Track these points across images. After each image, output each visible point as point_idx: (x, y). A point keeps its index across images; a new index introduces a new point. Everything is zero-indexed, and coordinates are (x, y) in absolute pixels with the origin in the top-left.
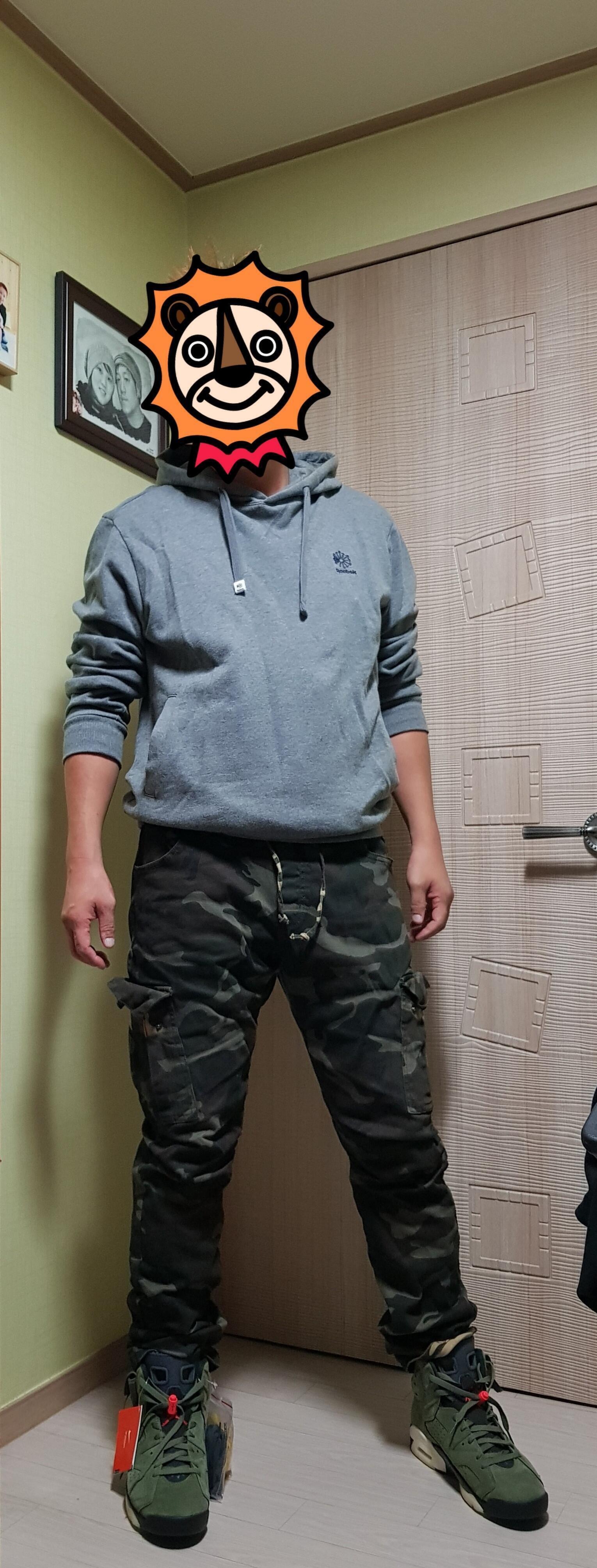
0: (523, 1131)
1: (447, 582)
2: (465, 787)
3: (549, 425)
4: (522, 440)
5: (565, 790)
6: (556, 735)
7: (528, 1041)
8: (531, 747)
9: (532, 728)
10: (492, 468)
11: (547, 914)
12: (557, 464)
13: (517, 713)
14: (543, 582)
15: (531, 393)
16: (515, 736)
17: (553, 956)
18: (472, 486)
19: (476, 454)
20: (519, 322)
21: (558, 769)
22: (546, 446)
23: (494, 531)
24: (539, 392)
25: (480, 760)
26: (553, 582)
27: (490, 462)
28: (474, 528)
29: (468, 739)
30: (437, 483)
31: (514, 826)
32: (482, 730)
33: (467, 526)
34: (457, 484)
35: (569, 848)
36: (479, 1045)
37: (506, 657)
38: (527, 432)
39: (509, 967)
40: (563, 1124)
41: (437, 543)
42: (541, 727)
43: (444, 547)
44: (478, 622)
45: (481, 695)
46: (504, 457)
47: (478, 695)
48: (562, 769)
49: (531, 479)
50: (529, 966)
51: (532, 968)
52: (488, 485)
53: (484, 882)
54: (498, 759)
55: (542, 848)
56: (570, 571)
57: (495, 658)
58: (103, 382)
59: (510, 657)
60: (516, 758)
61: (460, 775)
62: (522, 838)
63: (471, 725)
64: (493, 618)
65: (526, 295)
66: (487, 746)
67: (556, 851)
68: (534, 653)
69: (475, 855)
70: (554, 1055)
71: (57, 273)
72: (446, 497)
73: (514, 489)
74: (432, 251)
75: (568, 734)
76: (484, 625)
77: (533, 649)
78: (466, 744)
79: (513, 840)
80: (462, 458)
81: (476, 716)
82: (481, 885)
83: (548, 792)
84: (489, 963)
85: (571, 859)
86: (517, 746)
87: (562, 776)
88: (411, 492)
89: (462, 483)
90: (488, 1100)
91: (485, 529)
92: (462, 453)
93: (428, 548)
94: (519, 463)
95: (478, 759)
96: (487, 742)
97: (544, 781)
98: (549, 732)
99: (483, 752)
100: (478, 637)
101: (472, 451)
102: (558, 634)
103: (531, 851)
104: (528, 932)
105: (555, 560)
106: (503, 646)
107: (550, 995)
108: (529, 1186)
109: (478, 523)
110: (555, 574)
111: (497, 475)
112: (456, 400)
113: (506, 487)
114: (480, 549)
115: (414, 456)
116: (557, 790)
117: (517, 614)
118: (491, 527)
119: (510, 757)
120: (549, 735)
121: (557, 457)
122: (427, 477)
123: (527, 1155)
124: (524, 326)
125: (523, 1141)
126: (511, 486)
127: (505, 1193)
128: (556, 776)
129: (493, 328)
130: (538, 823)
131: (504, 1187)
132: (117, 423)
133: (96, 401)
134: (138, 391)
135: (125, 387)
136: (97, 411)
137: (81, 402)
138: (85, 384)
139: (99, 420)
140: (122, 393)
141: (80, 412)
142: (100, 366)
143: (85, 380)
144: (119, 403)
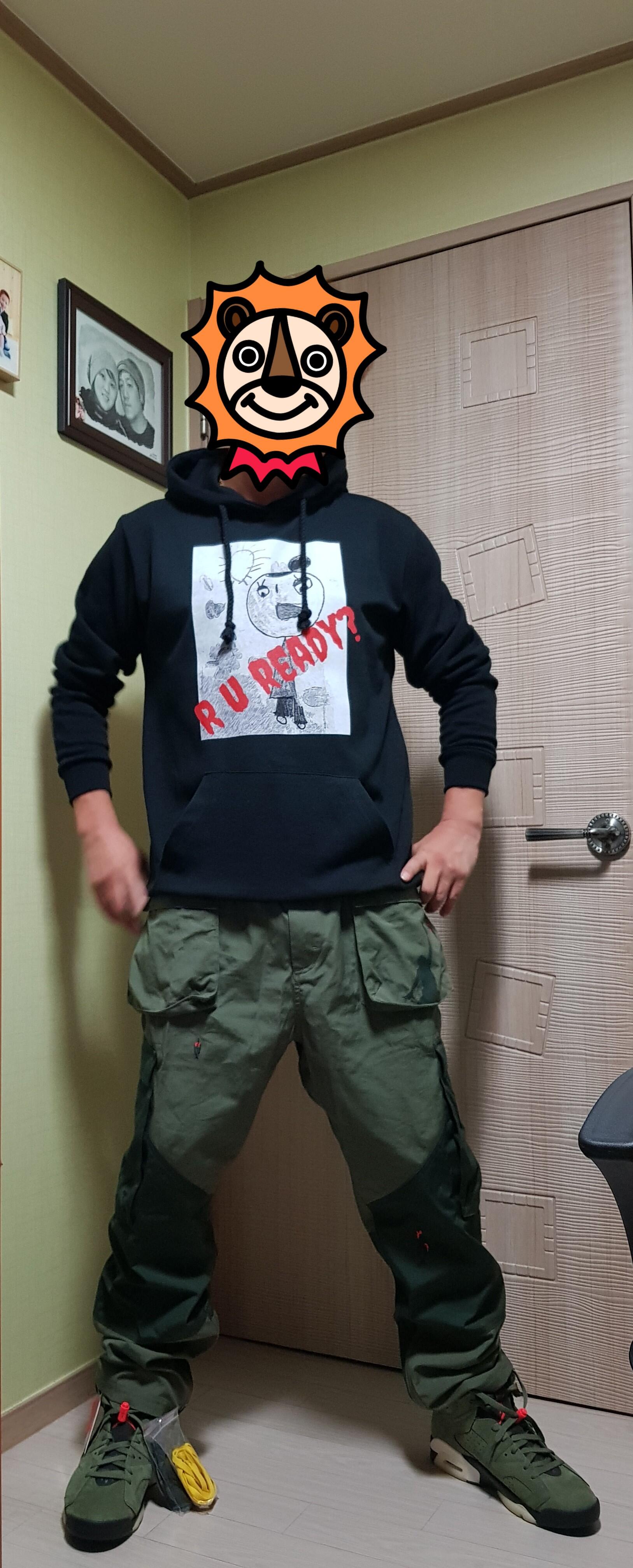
0: (528, 1133)
3: (552, 427)
4: (524, 443)
5: (568, 792)
6: (559, 737)
7: (534, 1044)
8: (534, 750)
9: (534, 730)
10: (493, 471)
11: (551, 915)
12: (558, 467)
13: (520, 716)
14: (544, 584)
15: (534, 396)
16: (518, 738)
17: (558, 958)
18: (474, 489)
19: (478, 458)
20: (521, 325)
21: (561, 771)
22: (550, 449)
23: (496, 534)
24: (542, 395)
26: (553, 585)
27: (492, 465)
28: (476, 532)
30: (439, 487)
31: (518, 829)
33: (470, 529)
34: (461, 488)
35: (572, 850)
36: (483, 1047)
37: (509, 660)
38: (529, 436)
39: (513, 969)
40: (568, 1126)
42: (544, 729)
43: (446, 551)
46: (505, 461)
48: (565, 771)
49: (532, 482)
50: (532, 968)
51: (536, 970)
52: (489, 488)
53: (488, 884)
55: (546, 850)
56: (572, 573)
58: (106, 388)
59: (512, 659)
60: (519, 761)
62: (526, 840)
64: (495, 621)
65: (528, 299)
67: (559, 853)
68: (536, 656)
70: (557, 1057)
71: (59, 280)
72: (449, 500)
73: (515, 492)
74: (433, 255)
75: (569, 736)
76: (487, 628)
77: (536, 651)
79: (519, 842)
80: (464, 462)
82: (485, 887)
83: (551, 795)
84: (493, 965)
85: (574, 861)
86: (521, 748)
87: (566, 778)
88: (413, 495)
89: (467, 486)
90: (493, 1102)
91: (487, 532)
92: (463, 457)
94: (520, 466)
97: (547, 784)
98: (552, 734)
101: (472, 455)
102: (561, 636)
103: (534, 853)
104: (532, 935)
105: (557, 562)
106: (506, 648)
107: (554, 998)
108: (534, 1189)
109: (480, 527)
110: (557, 577)
111: (499, 478)
112: (458, 404)
113: (508, 490)
114: (482, 552)
115: (417, 460)
116: (560, 792)
117: (520, 617)
118: (493, 530)
119: (513, 759)
120: (552, 737)
121: (558, 460)
122: (430, 480)
123: (532, 1158)
124: (525, 330)
125: (528, 1143)
126: (513, 489)
127: (510, 1196)
128: (559, 779)
129: (494, 332)
130: (541, 825)
131: (508, 1190)
132: (120, 429)
133: (98, 407)
134: (142, 397)
135: (127, 393)
136: (101, 417)
137: (83, 407)
138: (88, 390)
139: (102, 426)
140: (125, 398)
141: (83, 418)
142: (102, 372)
143: (88, 386)
144: (122, 409)
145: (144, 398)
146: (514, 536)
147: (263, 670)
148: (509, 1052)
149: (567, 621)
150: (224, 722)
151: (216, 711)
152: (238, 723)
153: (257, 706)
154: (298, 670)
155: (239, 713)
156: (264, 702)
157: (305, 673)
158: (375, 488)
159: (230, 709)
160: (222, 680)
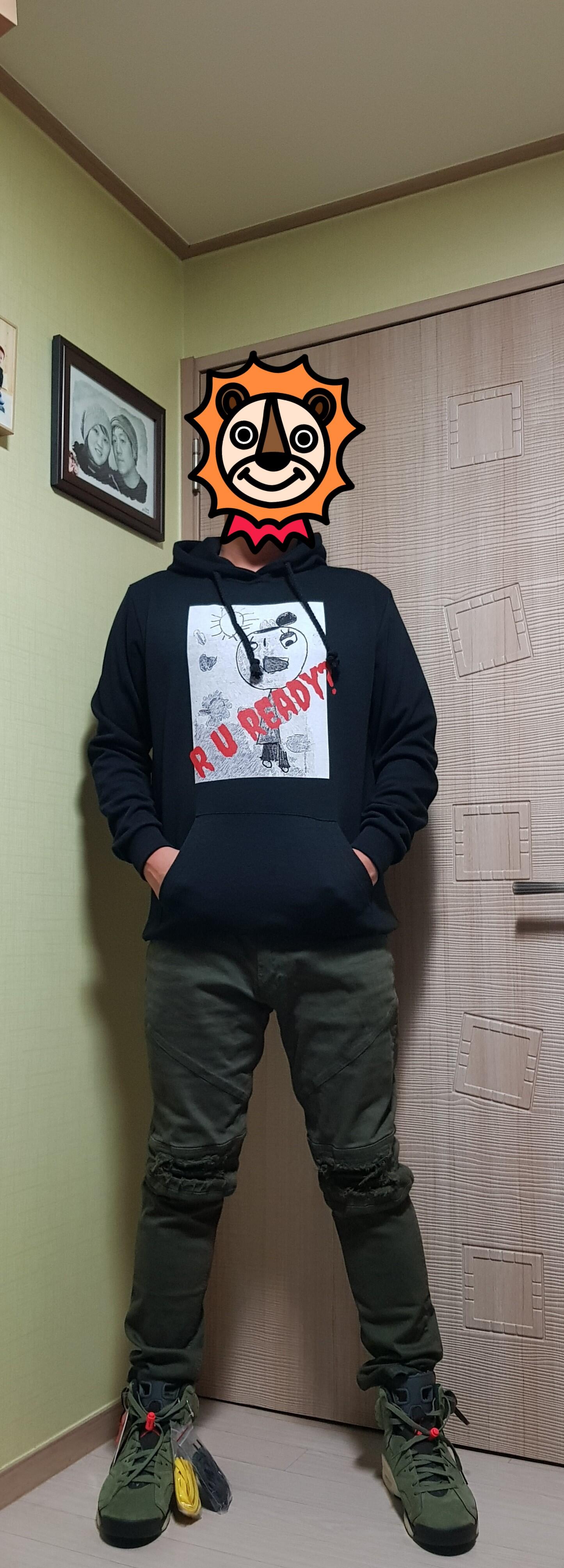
0: (516, 1189)
1: (437, 641)
2: (456, 843)
3: (536, 489)
4: (510, 504)
5: (554, 846)
6: (544, 792)
7: (519, 1098)
8: (521, 804)
9: (521, 784)
10: (480, 531)
11: (538, 969)
12: (543, 528)
13: (507, 770)
14: (530, 641)
15: (518, 459)
16: (505, 793)
17: (544, 1012)
18: (460, 548)
19: (465, 518)
20: (506, 389)
21: (547, 826)
22: (533, 510)
23: (483, 592)
24: (526, 457)
26: (540, 642)
27: (479, 525)
28: (463, 589)
29: (459, 795)
30: (427, 545)
31: (504, 882)
32: (473, 786)
33: (456, 587)
34: (447, 546)
35: (558, 903)
36: (471, 1101)
37: (496, 715)
38: (514, 497)
39: (501, 1023)
40: (555, 1181)
41: (427, 603)
42: (530, 784)
43: (434, 607)
44: (468, 681)
45: (471, 752)
46: (492, 520)
47: (468, 752)
48: (551, 826)
49: (518, 542)
50: (520, 1022)
51: (523, 1024)
52: (477, 547)
53: (475, 937)
54: (488, 815)
55: (533, 904)
56: (557, 631)
57: (485, 716)
58: (100, 443)
59: (499, 715)
60: (506, 815)
61: (451, 831)
62: (513, 893)
63: (461, 781)
64: (482, 677)
65: (514, 364)
66: (476, 802)
67: (547, 906)
68: (523, 711)
69: (467, 911)
70: (546, 1112)
71: (54, 337)
72: (437, 558)
73: (502, 551)
74: (422, 320)
75: (557, 791)
76: (474, 684)
77: (522, 707)
78: (457, 800)
79: (503, 895)
80: (451, 521)
81: (467, 773)
82: (473, 940)
83: (538, 848)
84: (480, 1019)
85: (561, 915)
86: (507, 802)
87: (552, 832)
88: (402, 553)
89: (452, 545)
90: (481, 1158)
91: (474, 590)
92: (452, 516)
93: (419, 608)
94: (506, 527)
95: (469, 815)
96: (477, 798)
97: (534, 838)
98: (538, 788)
99: (474, 809)
100: (468, 695)
101: (460, 514)
102: (546, 692)
103: (521, 907)
104: (520, 988)
105: (542, 620)
106: (493, 704)
107: (542, 1052)
108: (522, 1245)
109: (467, 585)
110: (543, 634)
111: (486, 538)
112: (445, 465)
113: (495, 549)
114: (469, 609)
115: (405, 519)
116: (546, 846)
117: (506, 673)
118: (479, 588)
119: (501, 813)
120: (538, 792)
121: (544, 521)
122: (416, 539)
123: (520, 1214)
124: (511, 394)
125: (517, 1200)
126: (498, 549)
127: (498, 1252)
128: (545, 833)
129: (481, 395)
130: (529, 879)
131: (497, 1246)
132: (114, 483)
133: (92, 462)
134: (134, 452)
135: (121, 450)
136: (93, 472)
137: (77, 462)
138: (82, 444)
139: (95, 480)
140: (118, 453)
141: (76, 472)
142: (96, 427)
143: (81, 441)
144: (115, 464)
145: (137, 454)
146: (500, 594)
147: (250, 719)
148: (497, 1107)
149: (553, 678)
150: (214, 766)
151: (209, 756)
152: (228, 767)
153: (245, 751)
154: (283, 719)
155: (229, 758)
156: (252, 749)
157: (288, 722)
158: (364, 546)
159: (220, 754)
160: (213, 727)
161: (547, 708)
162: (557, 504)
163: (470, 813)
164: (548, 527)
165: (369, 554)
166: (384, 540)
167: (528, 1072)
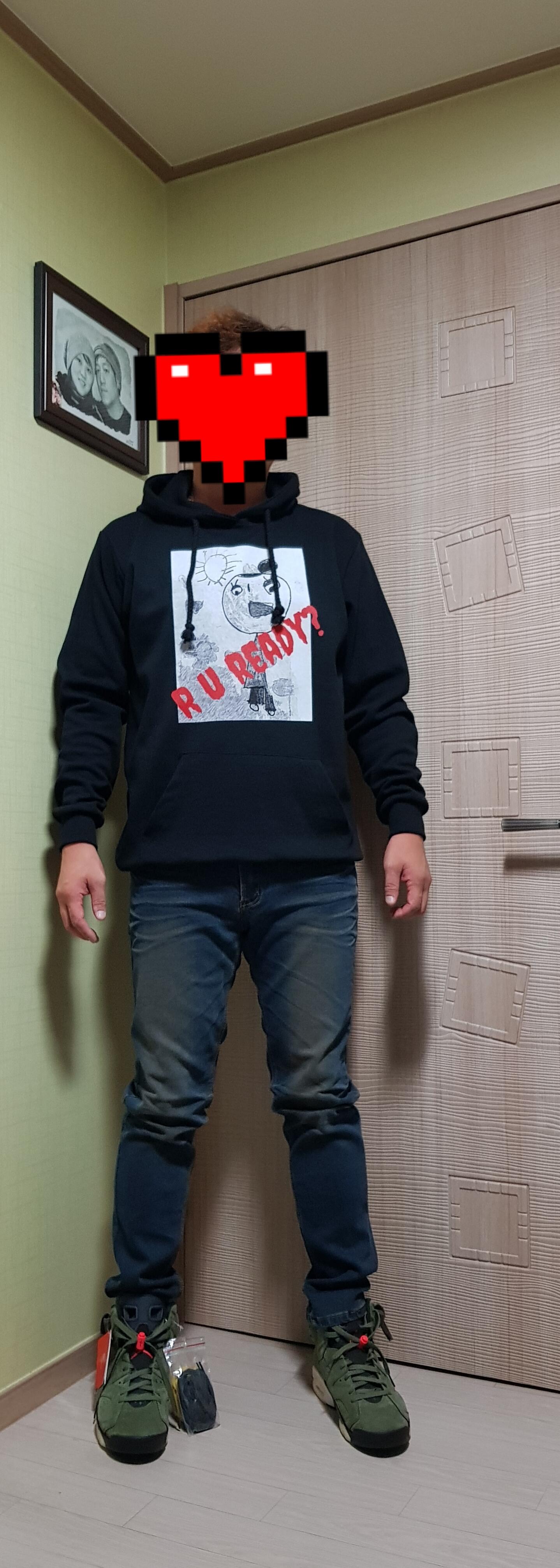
0: (504, 1122)
1: (426, 576)
2: (444, 780)
3: (528, 418)
4: (501, 434)
5: (544, 783)
6: (535, 728)
7: (506, 1032)
8: (510, 740)
9: (510, 721)
10: (471, 461)
11: (526, 906)
12: (535, 458)
13: (497, 707)
14: (522, 575)
15: (511, 387)
16: (494, 729)
17: (532, 948)
18: (451, 480)
19: (455, 448)
20: (498, 316)
21: (537, 762)
22: (524, 440)
23: (473, 524)
24: (518, 385)
25: (459, 753)
26: (531, 576)
27: (470, 455)
28: (453, 522)
29: (448, 732)
30: (417, 476)
31: (493, 819)
32: (461, 723)
33: (446, 519)
34: (438, 478)
35: (547, 840)
36: (458, 1036)
37: (486, 650)
38: (506, 426)
39: (488, 959)
40: (541, 1114)
41: (416, 537)
42: (520, 720)
43: (424, 541)
44: (457, 616)
45: (461, 688)
46: (483, 451)
47: (457, 689)
48: (541, 762)
49: (510, 473)
50: (508, 958)
51: (511, 960)
52: (467, 478)
53: (463, 874)
54: (477, 752)
55: (521, 841)
56: (549, 564)
57: (475, 651)
58: (83, 373)
59: (489, 650)
60: (495, 752)
61: (440, 768)
62: (501, 830)
63: (450, 718)
64: (472, 612)
65: (506, 289)
66: (467, 739)
67: (534, 843)
68: (513, 646)
69: (455, 848)
70: (532, 1047)
71: (36, 264)
72: (426, 490)
73: (492, 483)
74: (414, 243)
75: (547, 727)
76: (463, 619)
77: (512, 642)
78: (446, 737)
79: (492, 832)
80: (442, 452)
81: (456, 709)
82: (460, 877)
83: (527, 785)
84: (468, 955)
85: (550, 852)
86: (496, 739)
87: (541, 769)
88: (391, 485)
89: (441, 476)
90: (468, 1091)
91: (464, 522)
92: (442, 447)
93: (408, 542)
94: (498, 457)
96: (466, 735)
97: (522, 774)
98: (528, 725)
99: (463, 746)
100: (457, 630)
101: (452, 444)
102: (537, 627)
103: (510, 843)
104: (507, 924)
105: (533, 553)
106: (482, 639)
107: (529, 987)
108: (508, 1177)
109: (457, 517)
110: (534, 568)
111: (477, 468)
112: (435, 394)
113: (486, 480)
114: (459, 543)
115: (394, 450)
116: (535, 783)
117: (497, 608)
118: (470, 521)
119: (489, 750)
120: (528, 728)
121: (536, 451)
122: (407, 470)
123: (506, 1146)
124: (503, 320)
125: (502, 1132)
126: (489, 480)
127: (484, 1184)
128: (535, 769)
129: (473, 321)
130: (517, 816)
131: (483, 1178)
132: (97, 414)
133: (75, 392)
134: (118, 382)
135: (104, 379)
136: (77, 403)
137: (60, 392)
138: (65, 374)
139: (78, 411)
140: (101, 384)
141: (59, 403)
142: (79, 357)
143: (64, 371)
144: (99, 394)
145: (120, 384)
146: (491, 527)
147: (238, 663)
148: (484, 1041)
149: (544, 612)
150: (201, 708)
151: (194, 698)
152: (215, 709)
153: (232, 694)
154: (269, 663)
155: (216, 700)
156: (239, 692)
157: (274, 666)
158: (352, 478)
159: (207, 696)
160: (200, 670)
161: (537, 643)
162: (550, 434)
163: (459, 750)
164: (540, 457)
165: (358, 486)
166: (373, 472)
167: (515, 1007)
